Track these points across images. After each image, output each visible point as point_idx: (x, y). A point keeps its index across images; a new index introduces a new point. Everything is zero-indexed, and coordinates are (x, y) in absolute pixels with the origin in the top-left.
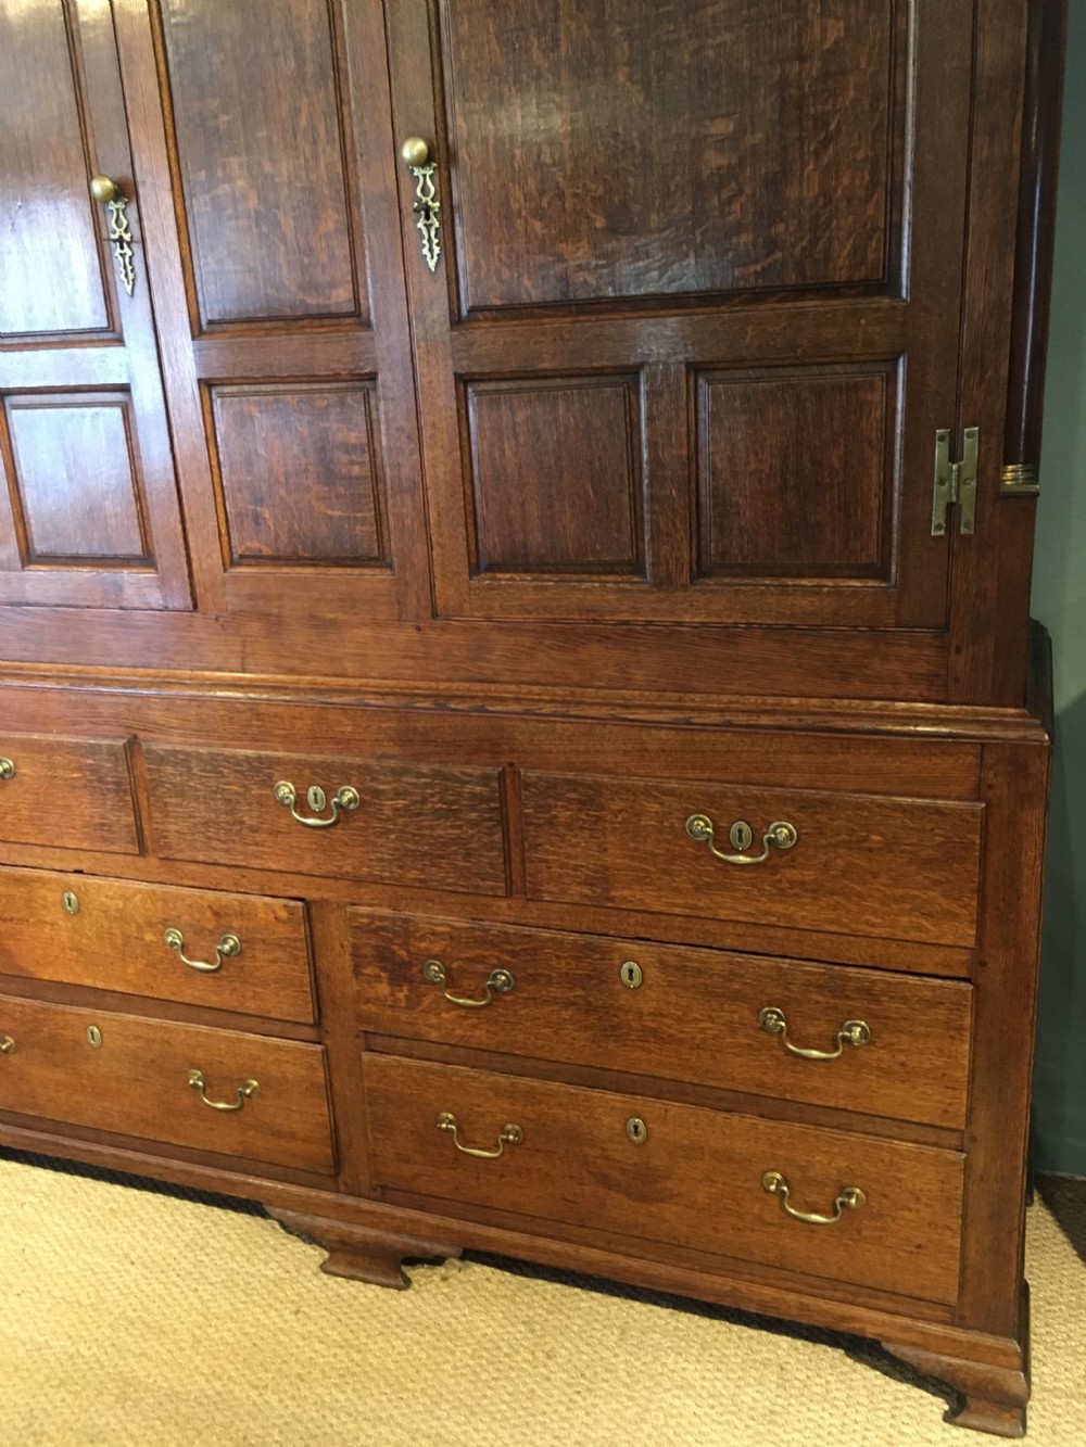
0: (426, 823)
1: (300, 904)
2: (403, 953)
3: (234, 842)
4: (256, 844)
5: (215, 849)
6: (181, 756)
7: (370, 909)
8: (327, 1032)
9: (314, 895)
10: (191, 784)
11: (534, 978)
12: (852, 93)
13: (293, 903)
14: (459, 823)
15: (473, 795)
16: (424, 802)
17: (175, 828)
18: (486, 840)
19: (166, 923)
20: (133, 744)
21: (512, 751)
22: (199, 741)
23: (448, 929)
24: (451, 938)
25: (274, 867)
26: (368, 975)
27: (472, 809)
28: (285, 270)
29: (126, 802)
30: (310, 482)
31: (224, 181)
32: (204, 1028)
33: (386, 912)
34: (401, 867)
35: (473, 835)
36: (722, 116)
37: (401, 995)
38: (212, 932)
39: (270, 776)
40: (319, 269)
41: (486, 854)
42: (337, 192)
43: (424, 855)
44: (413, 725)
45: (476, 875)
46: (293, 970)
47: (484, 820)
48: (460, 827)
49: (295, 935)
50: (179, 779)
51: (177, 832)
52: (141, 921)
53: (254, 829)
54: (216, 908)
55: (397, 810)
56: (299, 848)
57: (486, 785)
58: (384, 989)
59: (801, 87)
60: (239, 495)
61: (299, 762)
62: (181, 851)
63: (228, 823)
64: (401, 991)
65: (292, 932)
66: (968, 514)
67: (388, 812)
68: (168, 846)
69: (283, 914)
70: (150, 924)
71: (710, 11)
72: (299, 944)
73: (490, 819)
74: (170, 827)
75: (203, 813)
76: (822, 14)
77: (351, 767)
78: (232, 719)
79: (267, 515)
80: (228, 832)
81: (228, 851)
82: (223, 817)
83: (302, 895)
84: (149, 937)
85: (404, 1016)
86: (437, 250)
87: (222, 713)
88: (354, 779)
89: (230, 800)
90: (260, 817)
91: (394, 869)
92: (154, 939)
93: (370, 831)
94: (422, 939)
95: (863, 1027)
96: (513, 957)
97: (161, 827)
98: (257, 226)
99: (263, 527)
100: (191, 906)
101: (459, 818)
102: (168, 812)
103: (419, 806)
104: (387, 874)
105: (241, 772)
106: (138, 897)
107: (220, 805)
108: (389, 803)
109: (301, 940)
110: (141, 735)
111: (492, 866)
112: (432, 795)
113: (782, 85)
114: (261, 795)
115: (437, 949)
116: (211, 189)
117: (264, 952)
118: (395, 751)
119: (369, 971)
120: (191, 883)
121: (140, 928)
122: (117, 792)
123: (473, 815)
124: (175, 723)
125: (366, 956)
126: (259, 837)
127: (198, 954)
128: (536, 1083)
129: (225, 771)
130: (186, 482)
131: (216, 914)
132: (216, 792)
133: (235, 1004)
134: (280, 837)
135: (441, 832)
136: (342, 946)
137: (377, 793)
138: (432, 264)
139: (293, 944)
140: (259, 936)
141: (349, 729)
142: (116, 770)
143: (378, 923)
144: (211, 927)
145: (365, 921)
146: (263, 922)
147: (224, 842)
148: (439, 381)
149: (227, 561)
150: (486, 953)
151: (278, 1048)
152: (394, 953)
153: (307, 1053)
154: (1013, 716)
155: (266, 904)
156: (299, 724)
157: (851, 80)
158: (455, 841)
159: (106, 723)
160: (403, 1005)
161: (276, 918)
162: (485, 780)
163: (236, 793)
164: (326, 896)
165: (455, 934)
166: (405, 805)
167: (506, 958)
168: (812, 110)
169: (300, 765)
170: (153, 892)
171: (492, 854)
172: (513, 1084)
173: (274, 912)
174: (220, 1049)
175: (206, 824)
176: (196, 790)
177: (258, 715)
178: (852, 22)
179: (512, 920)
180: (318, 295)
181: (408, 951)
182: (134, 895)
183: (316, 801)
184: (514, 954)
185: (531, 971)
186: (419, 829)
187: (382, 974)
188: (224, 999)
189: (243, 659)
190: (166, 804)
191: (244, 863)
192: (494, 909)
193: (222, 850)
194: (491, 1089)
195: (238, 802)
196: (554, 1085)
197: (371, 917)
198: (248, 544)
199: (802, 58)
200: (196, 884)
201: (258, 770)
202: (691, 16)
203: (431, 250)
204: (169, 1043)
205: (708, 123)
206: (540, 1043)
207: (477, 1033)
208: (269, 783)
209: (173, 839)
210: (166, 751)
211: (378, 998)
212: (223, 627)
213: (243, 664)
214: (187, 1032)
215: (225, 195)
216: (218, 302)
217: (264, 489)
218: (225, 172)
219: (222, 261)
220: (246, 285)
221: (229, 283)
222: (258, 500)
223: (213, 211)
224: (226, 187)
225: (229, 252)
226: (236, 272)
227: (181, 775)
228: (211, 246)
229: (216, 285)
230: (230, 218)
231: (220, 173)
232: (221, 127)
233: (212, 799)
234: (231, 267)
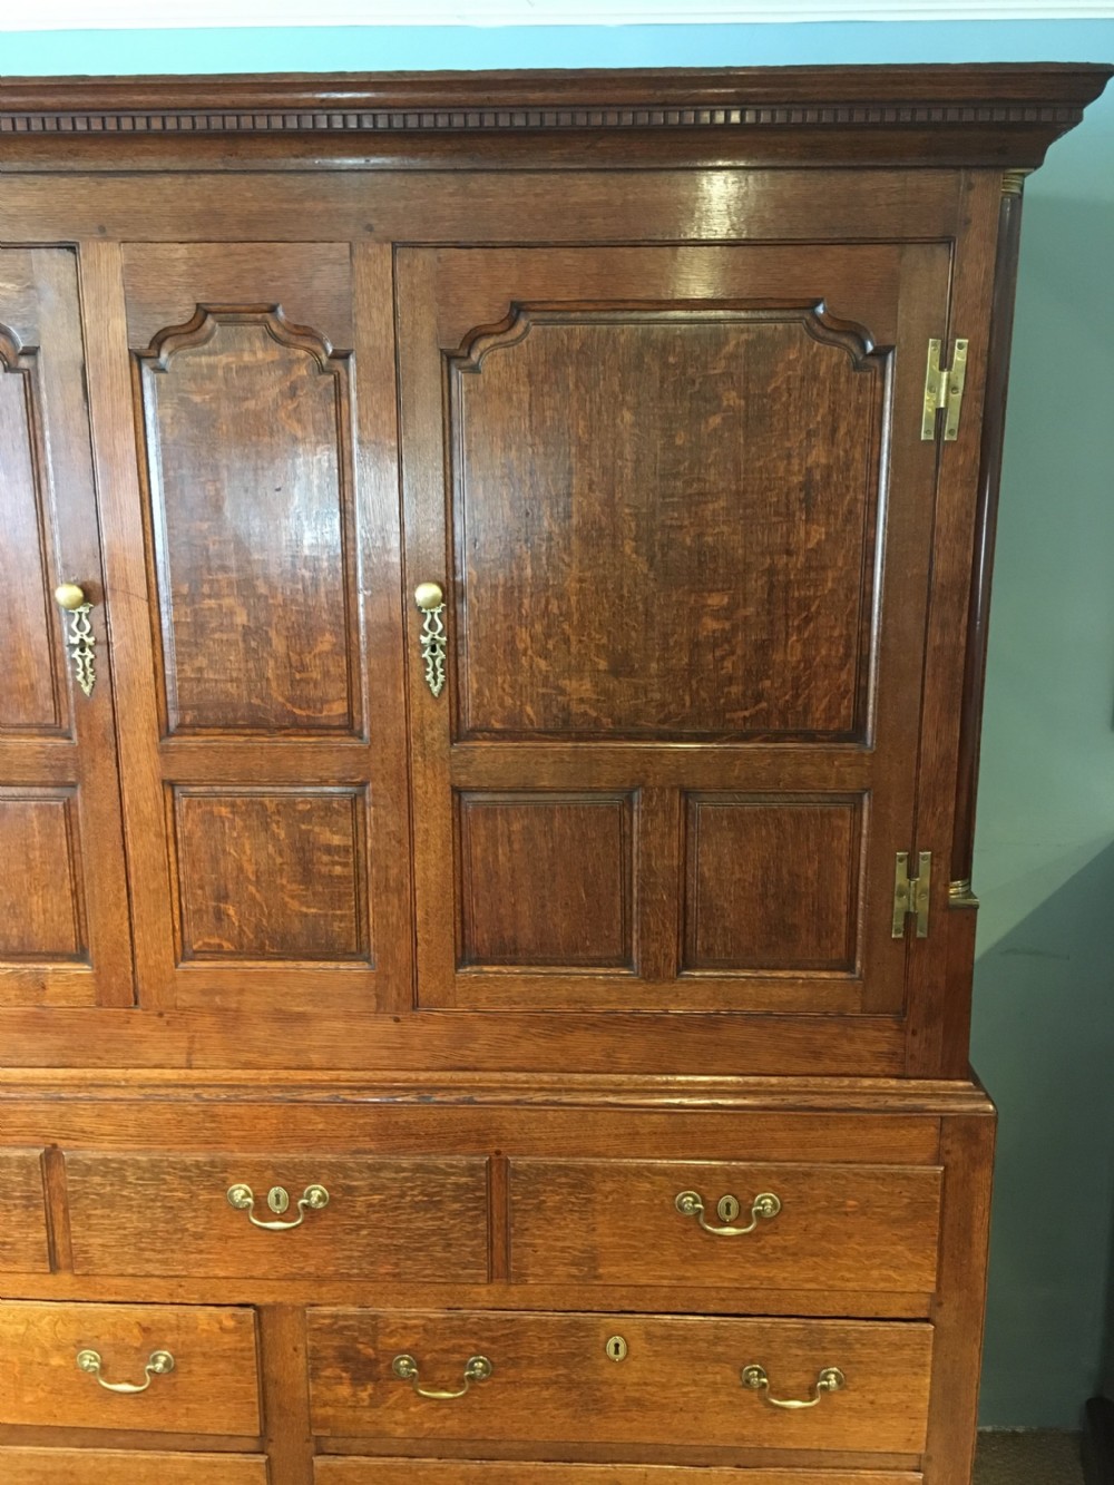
0: (403, 1217)
1: (251, 1311)
2: (371, 1351)
3: (173, 1251)
4: (201, 1252)
5: (148, 1261)
6: (114, 1165)
7: (334, 1309)
8: (271, 1441)
9: (268, 1299)
10: (124, 1193)
11: (515, 1362)
12: (830, 584)
13: (240, 1312)
14: (440, 1214)
15: (457, 1186)
16: (403, 1196)
17: (100, 1241)
18: (469, 1228)
19: (80, 1345)
20: (51, 1156)
21: (500, 1140)
22: (137, 1146)
23: (423, 1322)
24: (425, 1330)
25: (222, 1274)
26: (328, 1377)
27: (456, 1199)
28: (274, 684)
29: (37, 1218)
30: (284, 881)
31: (210, 597)
32: (120, 1453)
33: (352, 1310)
34: (372, 1263)
35: (454, 1225)
36: (718, 590)
37: (364, 1395)
38: (138, 1350)
39: (224, 1181)
40: (312, 685)
41: (468, 1242)
42: (337, 617)
43: (398, 1248)
44: (394, 1119)
45: (454, 1264)
46: (238, 1381)
47: (469, 1209)
48: (441, 1218)
49: (243, 1345)
50: (108, 1188)
51: (102, 1245)
52: (47, 1345)
53: (198, 1236)
54: (145, 1324)
55: (371, 1205)
56: (252, 1252)
57: (472, 1176)
58: (344, 1391)
59: (787, 575)
60: (199, 892)
61: (259, 1164)
62: (105, 1265)
63: (167, 1232)
64: (365, 1390)
65: (241, 1341)
66: (922, 921)
67: (360, 1208)
68: (89, 1261)
69: (230, 1324)
70: (59, 1348)
71: (711, 506)
72: (247, 1354)
73: (475, 1208)
74: (92, 1241)
75: (133, 1222)
76: (807, 521)
77: (321, 1165)
78: (181, 1121)
79: (232, 912)
80: (166, 1241)
81: (164, 1262)
82: (161, 1226)
83: (250, 1301)
84: (56, 1361)
85: (367, 1416)
86: (441, 678)
87: (169, 1116)
88: (325, 1177)
89: (171, 1208)
90: (207, 1223)
91: (364, 1265)
92: (62, 1363)
93: (339, 1229)
94: (392, 1334)
95: (836, 1373)
96: (493, 1343)
97: (81, 1241)
98: (244, 641)
99: (225, 923)
100: (114, 1324)
101: (440, 1210)
102: (90, 1225)
103: (397, 1200)
104: (356, 1271)
105: (189, 1178)
106: (47, 1318)
107: (159, 1213)
108: (362, 1198)
109: (250, 1349)
110: (62, 1144)
111: (473, 1254)
112: (412, 1189)
113: (771, 571)
114: (211, 1200)
115: (407, 1344)
116: (194, 603)
117: (204, 1365)
118: (372, 1146)
119: (328, 1373)
120: (113, 1298)
121: (45, 1353)
122: (26, 1207)
123: (456, 1206)
124: (109, 1129)
125: (325, 1358)
126: (203, 1245)
127: (118, 1375)
128: (511, 1466)
129: (167, 1177)
130: (137, 879)
131: (146, 1330)
132: (153, 1200)
133: (164, 1423)
134: (231, 1242)
135: (420, 1225)
136: (295, 1349)
137: (349, 1190)
138: (436, 690)
139: (239, 1354)
140: (198, 1349)
141: (320, 1126)
142: (27, 1184)
143: (341, 1323)
144: (137, 1344)
145: (327, 1321)
146: (204, 1335)
147: (159, 1252)
148: (435, 792)
149: (179, 956)
150: (462, 1342)
151: (213, 1465)
152: (358, 1352)
153: (248, 1466)
154: (962, 1089)
155: (210, 1315)
156: (262, 1124)
157: (830, 574)
158: (433, 1233)
159: (18, 1132)
160: (366, 1404)
161: (221, 1328)
162: (472, 1170)
163: (180, 1200)
164: (279, 1300)
165: (430, 1325)
166: (381, 1200)
167: (485, 1344)
168: (796, 594)
169: (261, 1167)
170: (67, 1313)
171: (475, 1242)
172: (486, 1471)
173: (220, 1322)
174: (139, 1474)
175: (139, 1234)
176: (131, 1199)
177: (214, 1117)
178: (832, 529)
179: (491, 1306)
180: (309, 707)
181: (375, 1349)
182: (42, 1317)
183: (278, 1202)
184: (493, 1340)
185: (512, 1355)
186: (396, 1223)
187: (344, 1375)
188: (153, 1420)
189: (189, 1054)
190: (89, 1217)
191: (184, 1273)
192: (472, 1295)
193: (158, 1261)
194: (461, 1478)
195: (181, 1209)
196: (530, 1465)
197: (335, 1317)
198: (207, 940)
199: (789, 553)
200: (120, 1298)
201: (210, 1175)
202: (693, 508)
203: (435, 677)
204: (72, 1474)
205: (706, 594)
206: (516, 1425)
207: (448, 1423)
208: (222, 1187)
209: (95, 1253)
210: (95, 1160)
211: (337, 1401)
212: (168, 1023)
213: (189, 1061)
214: (97, 1460)
215: (210, 609)
216: (193, 708)
217: (230, 886)
218: (211, 588)
219: (200, 670)
220: (227, 694)
221: (207, 691)
222: (222, 896)
223: (195, 623)
224: (212, 603)
225: (211, 661)
226: (216, 681)
227: (112, 1185)
228: (190, 655)
229: (191, 691)
230: (214, 631)
231: (206, 589)
232: (211, 547)
233: (149, 1208)
234: (211, 676)
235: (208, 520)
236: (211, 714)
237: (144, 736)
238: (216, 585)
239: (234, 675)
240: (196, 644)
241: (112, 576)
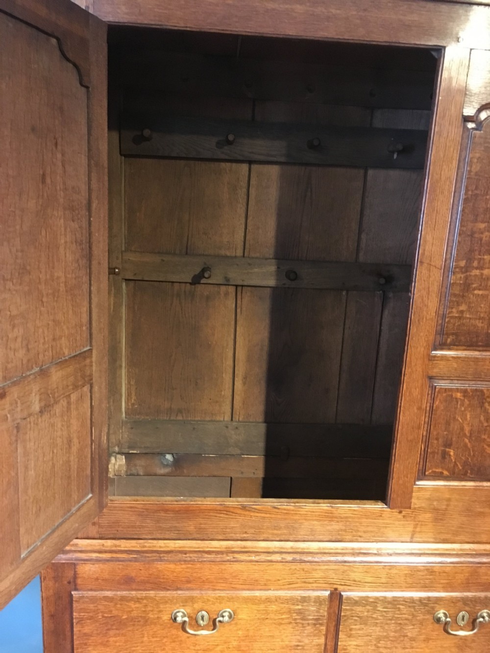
4: (413, 648)
10: (374, 616)
17: (355, 643)
20: (336, 597)
29: (320, 631)
30: (486, 437)
31: (477, 268)
39: (433, 608)
50: (366, 614)
51: (357, 645)
53: (413, 639)
60: (435, 442)
61: (455, 598)
63: (395, 637)
74: (350, 643)
75: (377, 631)
79: (452, 454)
80: (393, 642)
82: (392, 634)
87: (405, 572)
89: (400, 624)
90: (419, 631)
97: (344, 643)
99: (447, 460)
102: (351, 634)
105: (414, 607)
107: (392, 627)
110: (340, 588)
114: (424, 619)
116: (466, 271)
122: (315, 624)
124: (369, 579)
126: (415, 644)
129: (401, 607)
130: (402, 434)
132: (390, 620)
134: (431, 642)
142: (318, 612)
149: (416, 478)
156: (459, 576)
159: (315, 582)
163: (406, 619)
169: (455, 600)
175: (379, 639)
176: (377, 619)
183: (463, 619)
189: (413, 534)
190: (351, 630)
195: (406, 624)
198: (434, 470)
201: (426, 605)
208: (432, 612)
210: (361, 597)
212: (404, 516)
215: (476, 276)
216: (453, 334)
217: (454, 439)
218: (479, 263)
219: (462, 312)
220: (475, 326)
221: (463, 324)
222: (448, 445)
223: (465, 283)
224: (477, 272)
225: (469, 307)
226: (470, 318)
227: (368, 611)
228: (458, 303)
229: (454, 325)
230: (474, 289)
231: (475, 264)
232: (484, 238)
233: (387, 624)
234: (468, 316)
235: (485, 222)
236: (462, 338)
237: (422, 349)
238: (482, 262)
239: (482, 315)
240: (463, 296)
241: (423, 254)
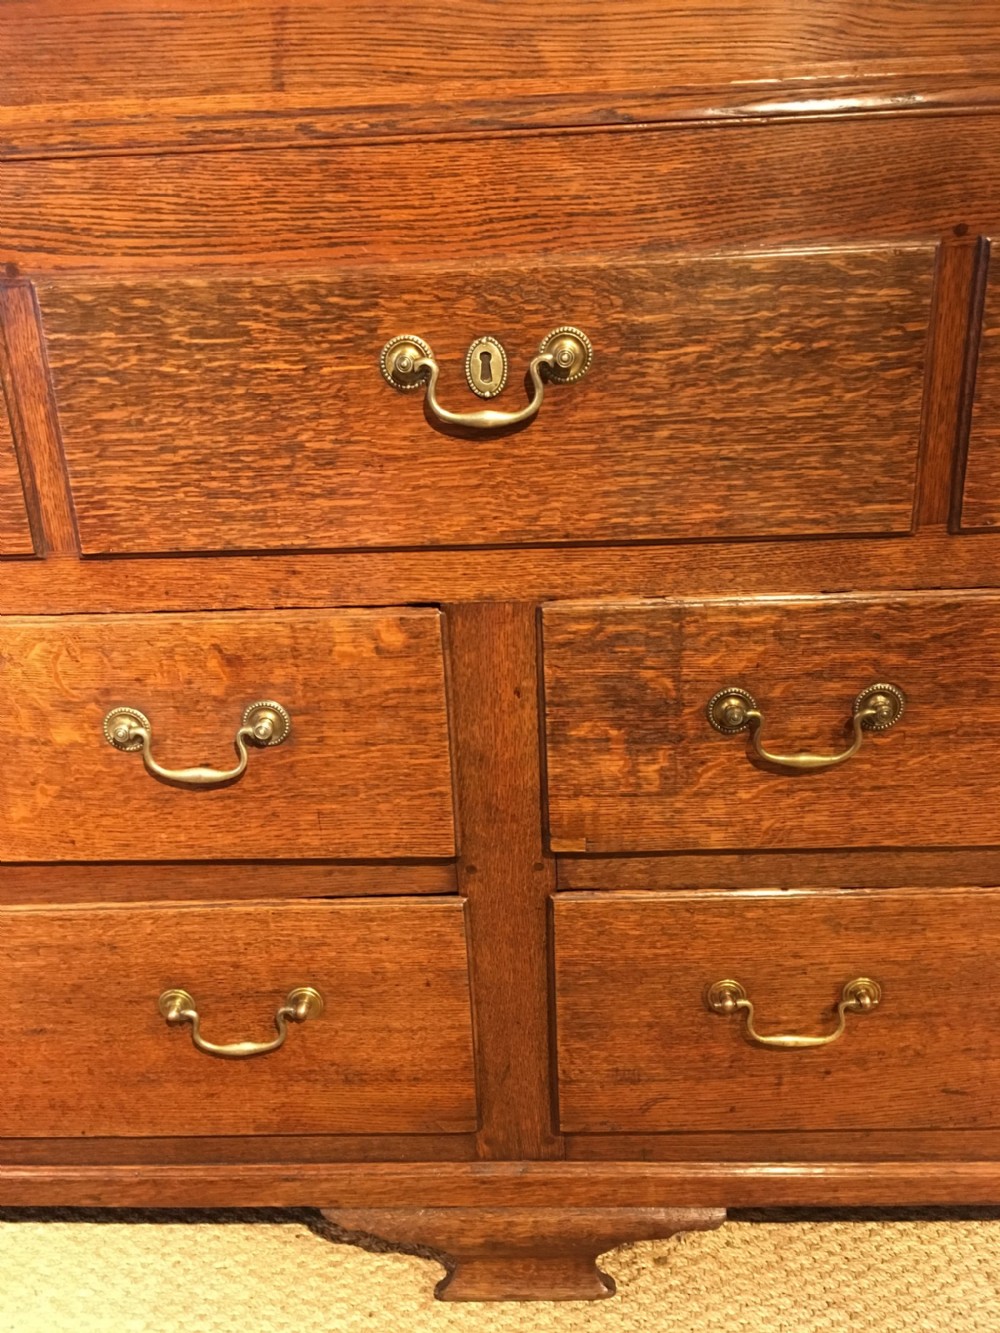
0: (746, 392)
1: (438, 614)
2: (668, 683)
3: (274, 495)
4: (331, 493)
5: (228, 518)
6: (140, 302)
7: (598, 602)
8: (472, 869)
9: (466, 592)
10: (167, 368)
11: (950, 694)
13: (416, 614)
14: (825, 381)
15: (871, 311)
16: (746, 344)
17: (126, 480)
18: (884, 409)
19: (106, 697)
21: (969, 195)
22: (183, 260)
23: (774, 618)
24: (779, 636)
25: (376, 540)
26: (583, 740)
27: (861, 342)
32: (198, 906)
33: (634, 603)
34: (678, 501)
35: (854, 404)
37: (650, 771)
38: (220, 702)
39: (372, 327)
41: (878, 442)
43: (734, 465)
44: (736, 158)
45: (846, 493)
46: (412, 754)
47: (887, 365)
48: (826, 390)
49: (422, 680)
50: (134, 359)
51: (130, 489)
52: (46, 706)
53: (325, 460)
54: (230, 649)
55: (681, 369)
56: (433, 487)
57: (901, 283)
58: (611, 765)
61: (443, 282)
62: (141, 532)
63: (260, 453)
64: (654, 761)
65: (416, 674)
67: (657, 374)
68: (107, 525)
69: (394, 639)
70: (67, 707)
72: (429, 699)
73: (902, 362)
74: (111, 480)
75: (193, 435)
77: (579, 278)
78: (273, 192)
80: (260, 474)
81: (260, 518)
82: (248, 441)
83: (431, 597)
84: (64, 734)
85: (654, 812)
87: (246, 180)
88: (584, 307)
89: (266, 397)
90: (340, 429)
91: (660, 506)
92: (77, 737)
93: (609, 429)
94: (708, 649)
96: (911, 656)
97: (88, 482)
100: (170, 653)
101: (825, 371)
102: (104, 446)
103: (733, 353)
104: (642, 519)
105: (298, 325)
106: (38, 649)
107: (241, 411)
108: (662, 354)
109: (435, 690)
110: (30, 261)
111: (888, 467)
112: (769, 324)
114: (347, 376)
115: (738, 664)
117: (347, 725)
118: (686, 229)
119: (583, 730)
120: (162, 605)
121: (41, 718)
123: (863, 359)
124: (119, 219)
125: (579, 703)
126: (333, 477)
127: (184, 753)
128: (920, 894)
129: (253, 326)
131: (232, 661)
132: (228, 383)
133: (274, 844)
134: (391, 470)
135: (780, 409)
136: (517, 692)
137: (635, 337)
139: (414, 701)
140: (334, 694)
141: (574, 188)
143: (611, 629)
144: (217, 691)
145: (584, 627)
146: (346, 664)
147: (248, 498)
150: (850, 656)
151: (366, 918)
152: (643, 687)
153: (431, 915)
155: (356, 623)
156: (447, 189)
158: (806, 425)
160: (653, 789)
161: (378, 650)
162: (904, 268)
163: (284, 378)
164: (487, 591)
165: (789, 626)
166: (701, 356)
167: (894, 659)
169: (450, 289)
170: (77, 635)
171: (890, 442)
172: (871, 905)
173: (375, 638)
174: (233, 941)
175: (205, 461)
176: (180, 382)
177: (343, 178)
179: (909, 581)
181: (676, 679)
182: (26, 647)
183: (487, 372)
184: (914, 650)
185: (946, 679)
186: (729, 406)
187: (614, 733)
188: (259, 839)
189: (277, 57)
190: (99, 426)
191: (299, 542)
192: (872, 563)
193: (245, 517)
194: (825, 921)
195: (288, 400)
196: (959, 893)
197: (600, 617)
200: (176, 603)
201: (342, 314)
204: (113, 947)
206: (940, 819)
207: (809, 819)
208: (368, 342)
209: (120, 506)
210: (99, 291)
211: (599, 784)
213: (277, 75)
214: (155, 919)
227: (139, 350)
233: (220, 399)
